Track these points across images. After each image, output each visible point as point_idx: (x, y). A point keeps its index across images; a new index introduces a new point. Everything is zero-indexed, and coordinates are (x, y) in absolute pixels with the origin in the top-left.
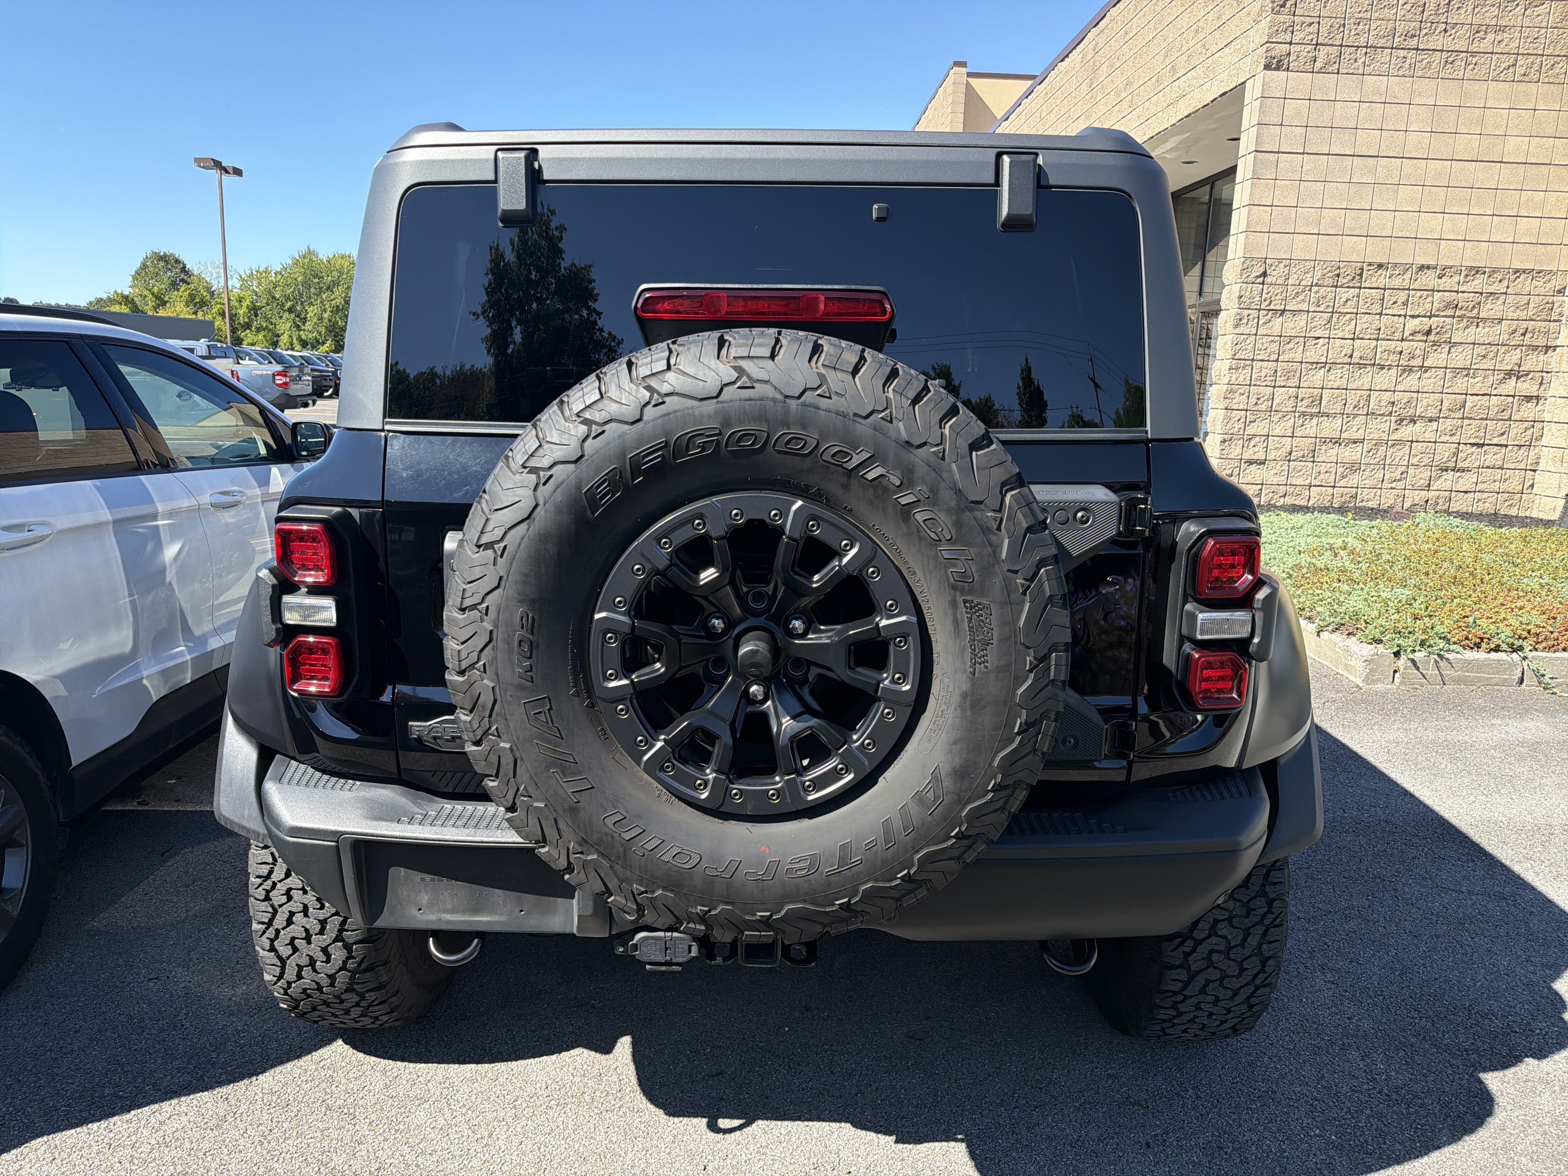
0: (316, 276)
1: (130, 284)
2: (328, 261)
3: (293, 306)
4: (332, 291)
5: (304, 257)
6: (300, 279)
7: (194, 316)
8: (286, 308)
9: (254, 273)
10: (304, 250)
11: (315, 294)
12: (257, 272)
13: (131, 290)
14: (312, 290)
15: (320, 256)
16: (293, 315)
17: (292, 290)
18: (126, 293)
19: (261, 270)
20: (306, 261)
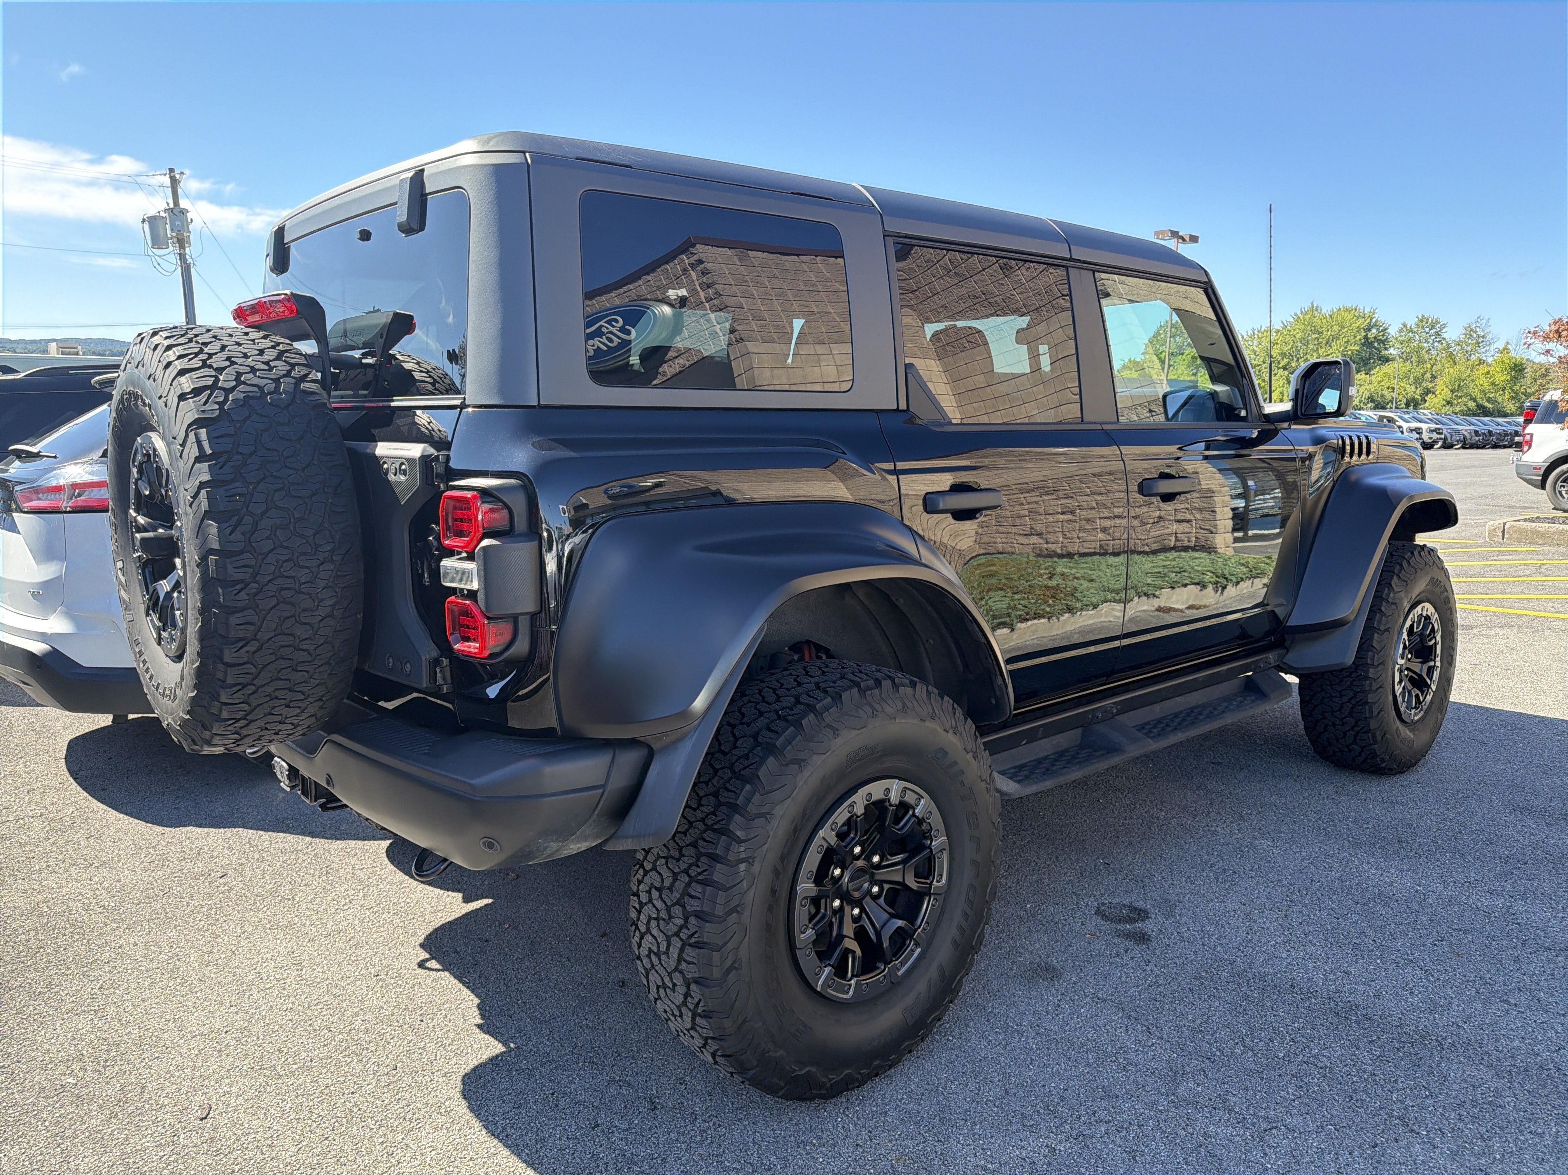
0: (1316, 331)
1: (1143, 351)
2: (1331, 316)
3: (1289, 363)
4: (1330, 346)
5: (1306, 313)
6: (1298, 336)
7: (1193, 378)
8: (1280, 366)
9: (1256, 332)
10: (1307, 306)
11: (1313, 350)
12: (1259, 331)
13: (1142, 357)
14: (1311, 346)
15: (1324, 311)
16: (1286, 372)
17: (1289, 347)
18: (1138, 360)
19: (1263, 330)
20: (1308, 317)
